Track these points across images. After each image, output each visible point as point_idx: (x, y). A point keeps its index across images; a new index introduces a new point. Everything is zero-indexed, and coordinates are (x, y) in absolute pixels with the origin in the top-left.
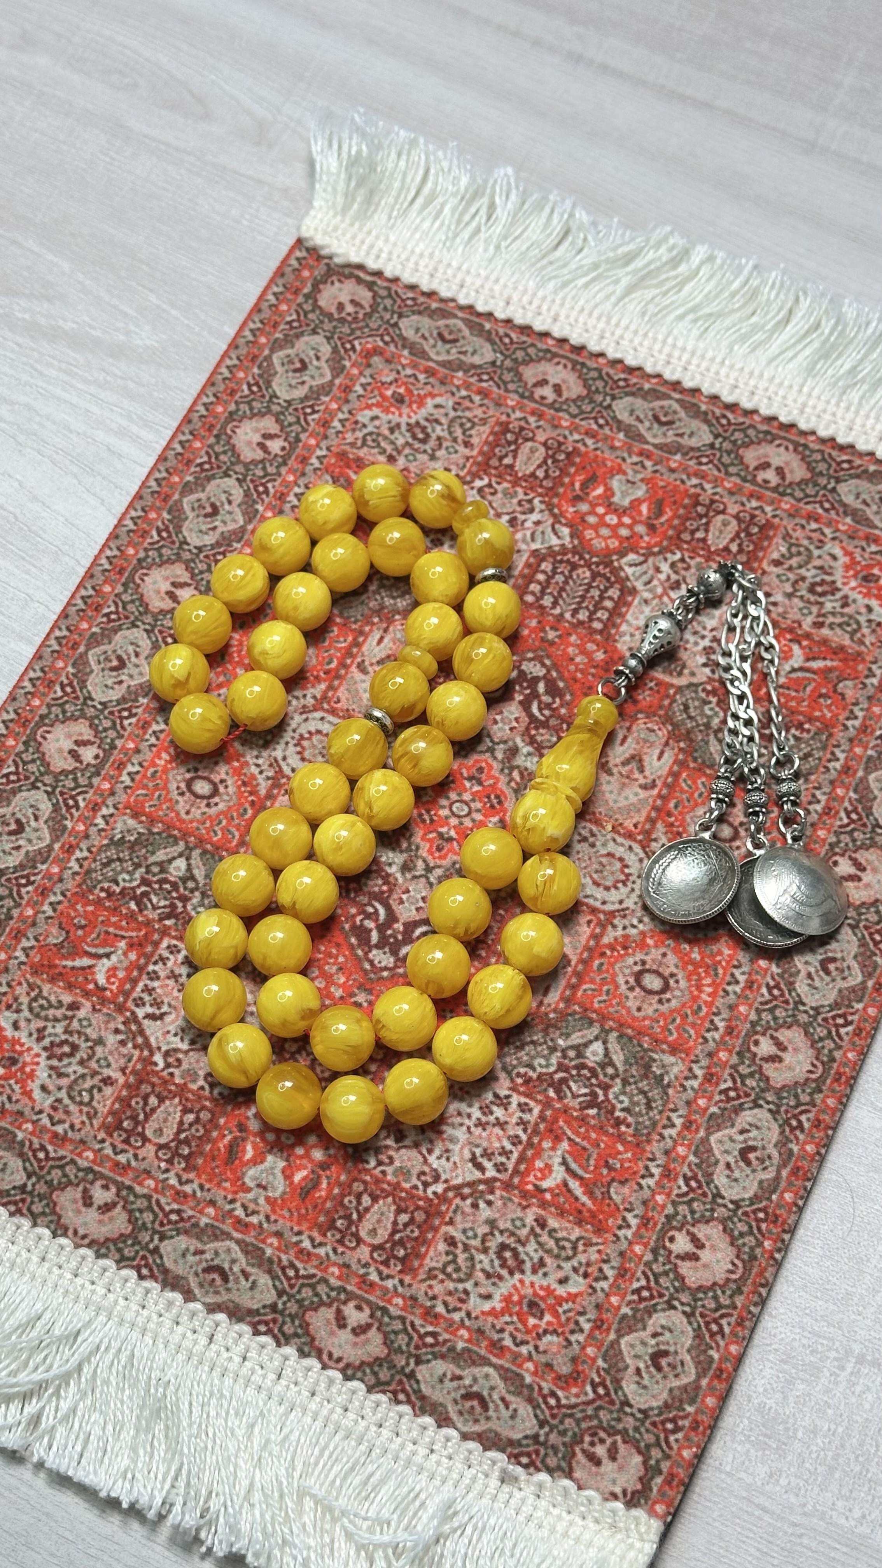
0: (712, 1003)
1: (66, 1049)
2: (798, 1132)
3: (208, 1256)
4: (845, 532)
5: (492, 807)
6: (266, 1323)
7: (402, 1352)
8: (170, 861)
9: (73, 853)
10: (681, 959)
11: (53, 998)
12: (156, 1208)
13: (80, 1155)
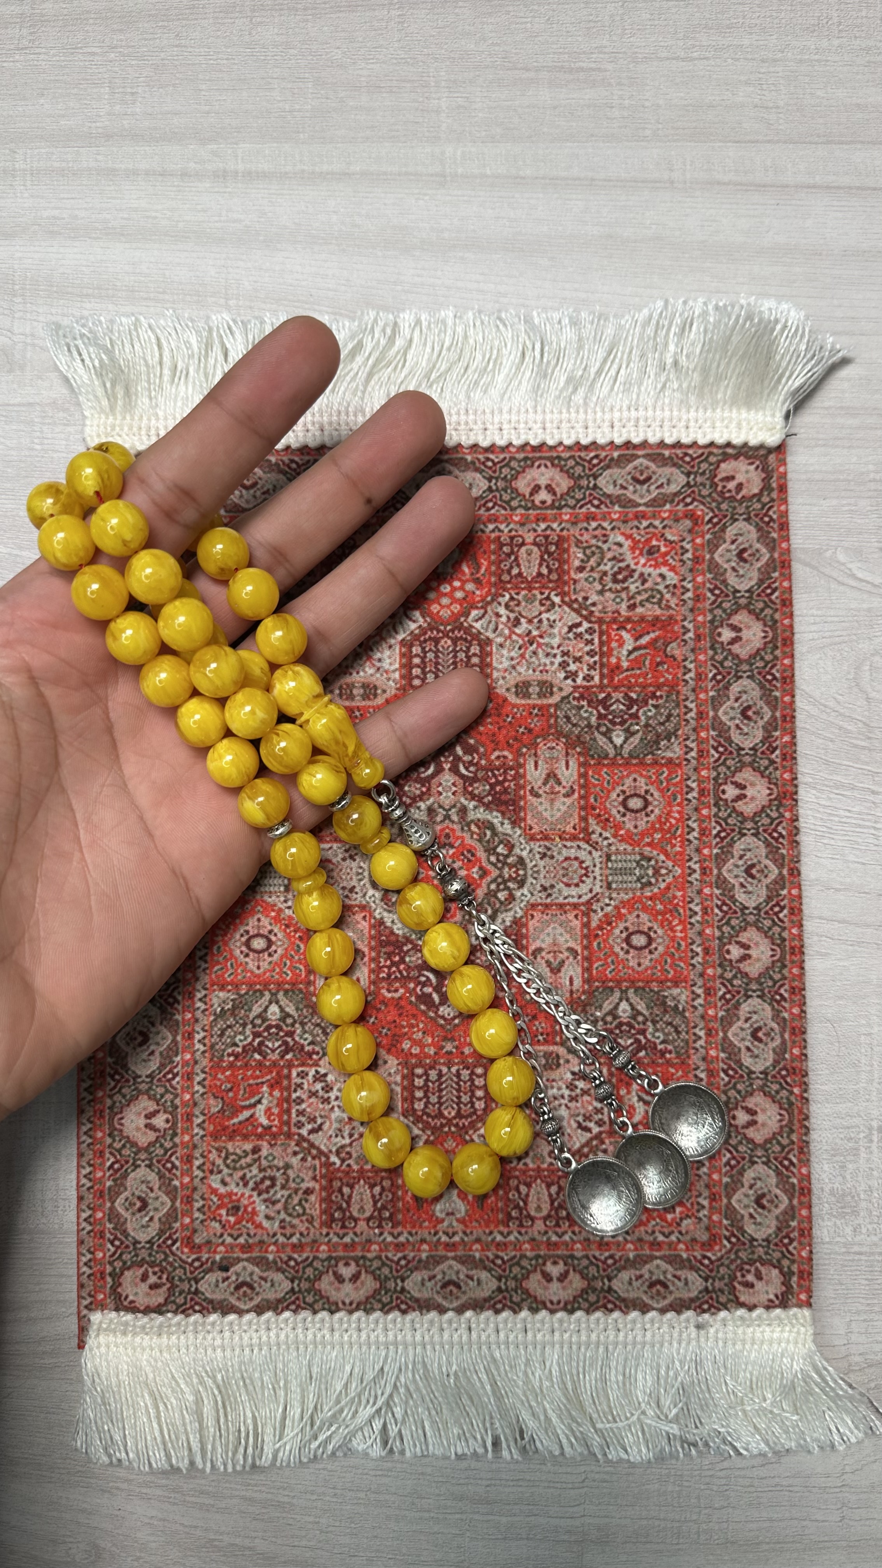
0: (686, 936)
1: (268, 1183)
2: (783, 1003)
3: (439, 1277)
4: (617, 520)
5: (469, 860)
6: (500, 1302)
7: (597, 1278)
8: (266, 1010)
9: (193, 1038)
10: (651, 914)
11: (238, 1151)
12: (389, 1263)
13: (317, 1251)
